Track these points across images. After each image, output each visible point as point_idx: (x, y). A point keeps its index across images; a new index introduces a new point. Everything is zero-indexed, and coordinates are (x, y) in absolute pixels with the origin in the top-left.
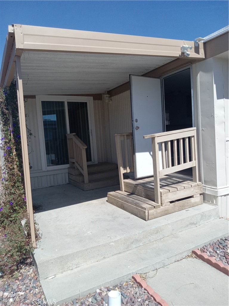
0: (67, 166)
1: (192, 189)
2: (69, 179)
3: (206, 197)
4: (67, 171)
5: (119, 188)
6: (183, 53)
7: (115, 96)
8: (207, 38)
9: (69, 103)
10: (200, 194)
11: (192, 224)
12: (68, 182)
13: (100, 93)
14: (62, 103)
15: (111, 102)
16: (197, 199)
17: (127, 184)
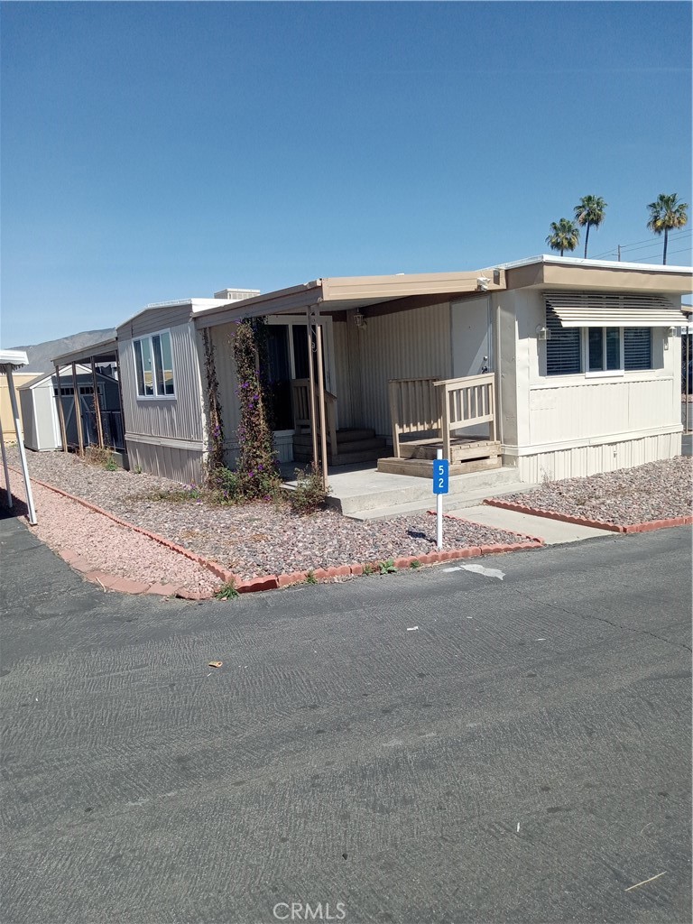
0: (289, 433)
1: (488, 448)
2: (294, 452)
3: (506, 458)
4: (291, 441)
5: (392, 454)
6: (479, 287)
7: (372, 318)
8: (510, 265)
9: (295, 327)
10: (498, 456)
11: (486, 484)
12: (292, 459)
13: (344, 309)
14: (284, 327)
15: (364, 327)
16: (494, 461)
17: (403, 448)
